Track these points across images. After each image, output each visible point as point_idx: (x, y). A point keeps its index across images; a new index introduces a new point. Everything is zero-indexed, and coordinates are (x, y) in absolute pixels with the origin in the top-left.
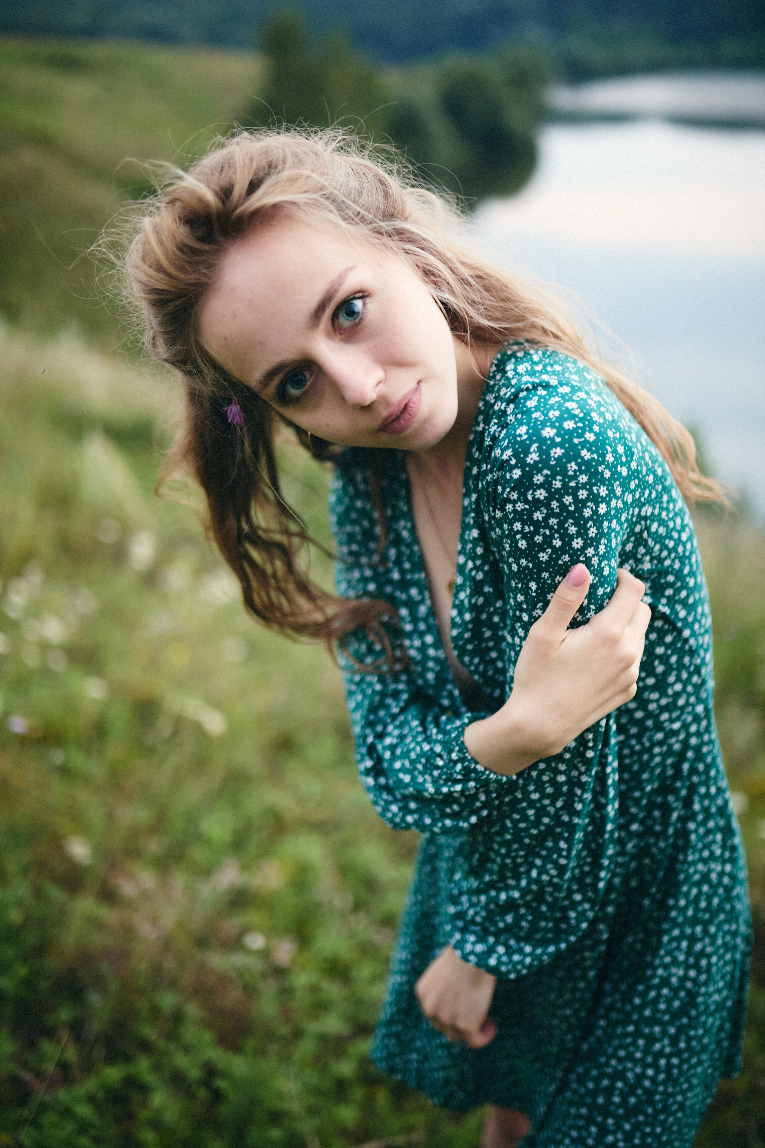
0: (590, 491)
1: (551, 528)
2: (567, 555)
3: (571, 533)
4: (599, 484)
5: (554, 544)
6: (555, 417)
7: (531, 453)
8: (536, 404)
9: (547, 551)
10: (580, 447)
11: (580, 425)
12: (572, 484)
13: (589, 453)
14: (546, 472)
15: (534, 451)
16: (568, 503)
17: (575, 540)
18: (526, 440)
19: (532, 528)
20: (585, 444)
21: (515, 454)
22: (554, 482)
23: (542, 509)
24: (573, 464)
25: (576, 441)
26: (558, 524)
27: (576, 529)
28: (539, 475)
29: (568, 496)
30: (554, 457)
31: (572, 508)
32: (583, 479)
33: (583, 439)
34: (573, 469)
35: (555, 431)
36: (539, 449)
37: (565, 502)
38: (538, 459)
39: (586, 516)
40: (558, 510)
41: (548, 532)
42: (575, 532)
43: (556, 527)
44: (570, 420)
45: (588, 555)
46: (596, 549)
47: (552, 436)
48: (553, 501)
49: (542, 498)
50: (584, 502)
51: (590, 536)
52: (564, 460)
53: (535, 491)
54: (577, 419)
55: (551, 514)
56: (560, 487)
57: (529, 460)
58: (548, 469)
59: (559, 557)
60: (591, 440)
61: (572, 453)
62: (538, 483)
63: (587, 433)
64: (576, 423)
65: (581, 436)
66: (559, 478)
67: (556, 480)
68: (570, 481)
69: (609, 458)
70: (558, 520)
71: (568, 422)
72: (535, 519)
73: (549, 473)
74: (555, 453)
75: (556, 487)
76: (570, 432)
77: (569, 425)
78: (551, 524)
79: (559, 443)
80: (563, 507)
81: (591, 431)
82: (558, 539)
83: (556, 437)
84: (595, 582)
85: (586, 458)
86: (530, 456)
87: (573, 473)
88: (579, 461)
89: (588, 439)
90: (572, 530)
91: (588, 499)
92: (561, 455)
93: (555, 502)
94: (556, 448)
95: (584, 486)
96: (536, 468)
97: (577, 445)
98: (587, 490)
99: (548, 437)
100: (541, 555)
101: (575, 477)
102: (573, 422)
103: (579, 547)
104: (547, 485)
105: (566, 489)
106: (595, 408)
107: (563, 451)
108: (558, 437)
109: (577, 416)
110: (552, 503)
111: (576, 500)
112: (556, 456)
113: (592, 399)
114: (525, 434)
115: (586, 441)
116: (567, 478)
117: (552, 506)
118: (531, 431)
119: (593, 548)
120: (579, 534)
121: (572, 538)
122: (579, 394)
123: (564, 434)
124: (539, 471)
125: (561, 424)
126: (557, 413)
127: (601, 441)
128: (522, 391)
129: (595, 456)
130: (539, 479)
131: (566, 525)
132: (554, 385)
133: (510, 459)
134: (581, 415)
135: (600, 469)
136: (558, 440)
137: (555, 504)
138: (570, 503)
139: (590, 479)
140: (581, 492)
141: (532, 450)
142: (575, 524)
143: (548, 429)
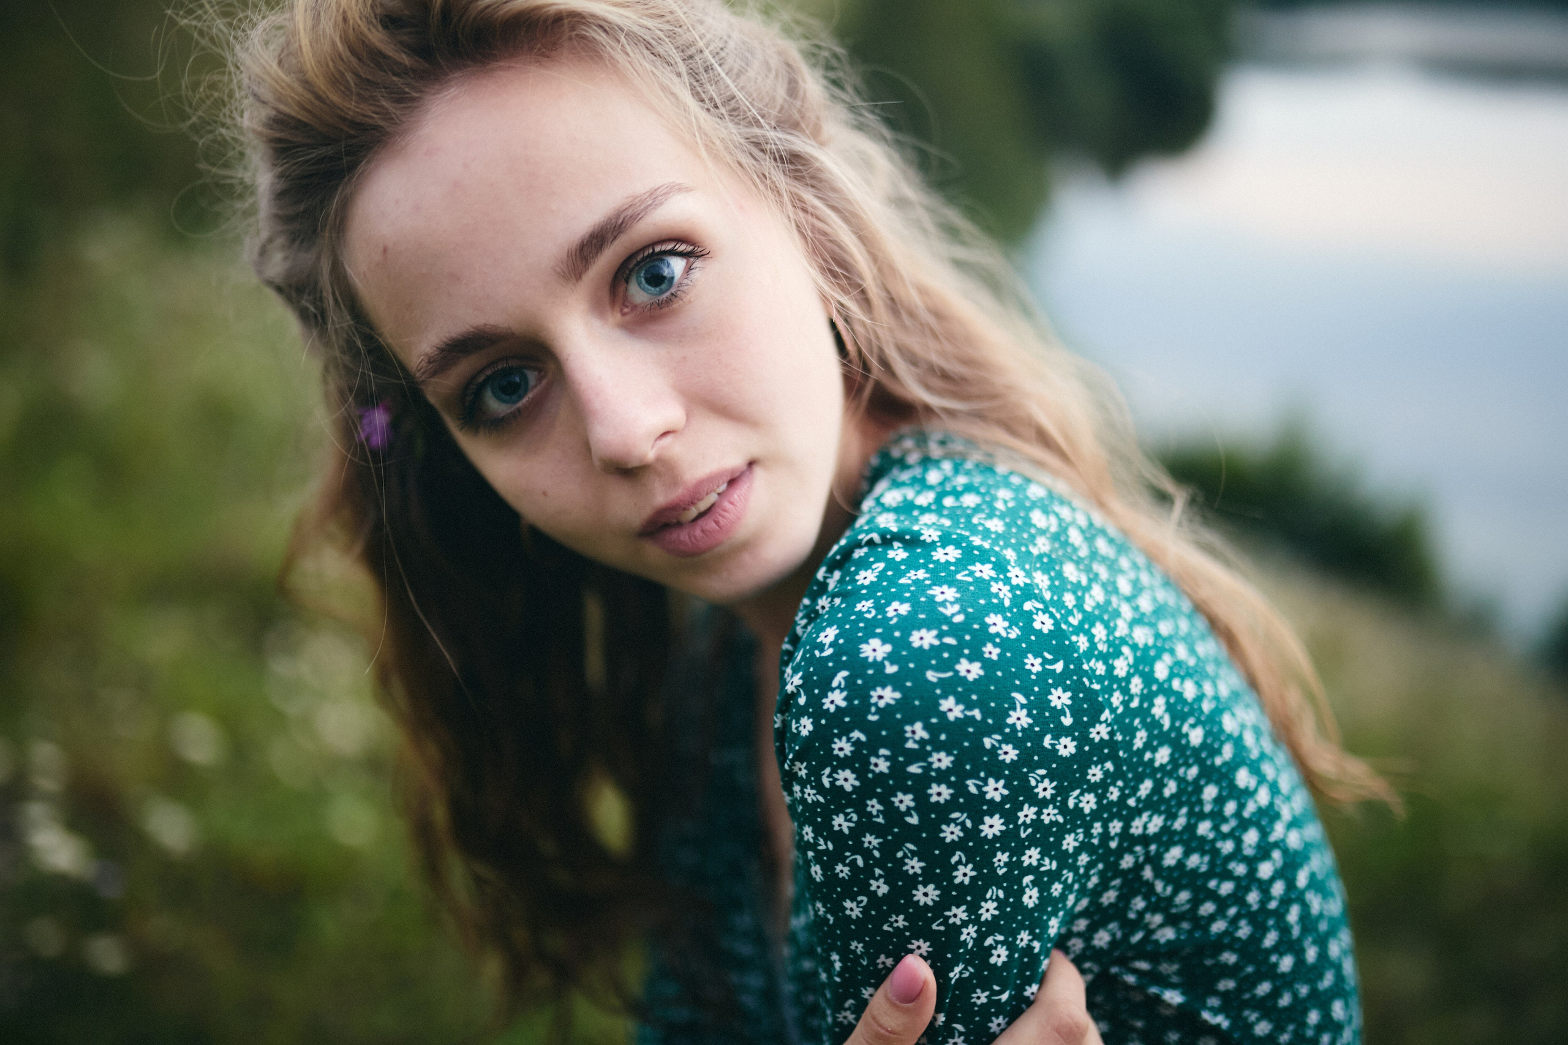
0: (960, 788)
1: (867, 854)
3: (911, 872)
4: (982, 774)
5: (873, 888)
6: (898, 615)
7: (833, 690)
8: (875, 580)
9: (859, 898)
10: (938, 691)
11: (950, 641)
13: (961, 707)
15: (839, 687)
16: (903, 808)
18: (829, 658)
22: (873, 760)
23: (849, 810)
24: (918, 726)
25: (931, 676)
26: (881, 848)
29: (905, 793)
30: (876, 704)
32: (943, 760)
33: (950, 674)
35: (888, 648)
38: (843, 704)
41: (860, 862)
42: (919, 871)
43: (877, 854)
44: (929, 629)
45: (951, 921)
46: (973, 909)
47: (879, 659)
49: (848, 788)
51: (957, 881)
52: (899, 716)
54: (945, 628)
55: (866, 825)
56: (886, 771)
60: (971, 677)
61: (917, 703)
65: (947, 665)
69: (1020, 718)
71: (923, 632)
72: (836, 828)
74: (881, 697)
75: (877, 770)
76: (923, 657)
78: (866, 845)
79: (894, 675)
81: (976, 656)
83: (887, 663)
84: (967, 975)
85: (951, 717)
86: (831, 696)
89: (963, 673)
92: (892, 702)
94: (884, 687)
97: (934, 685)
98: (950, 785)
99: (871, 660)
102: (934, 632)
103: (930, 903)
104: (858, 762)
106: (1007, 603)
107: (898, 695)
108: (892, 663)
109: (947, 620)
113: (1007, 581)
116: (901, 756)
117: (869, 809)
118: (841, 641)
119: (964, 908)
122: (978, 566)
123: (908, 659)
125: (907, 634)
126: (904, 609)
129: (977, 714)
131: (900, 854)
133: (798, 694)
134: (959, 619)
135: (988, 742)
136: (891, 669)
138: (909, 808)
139: (958, 764)
141: (835, 684)
142: (920, 855)
143: (875, 643)
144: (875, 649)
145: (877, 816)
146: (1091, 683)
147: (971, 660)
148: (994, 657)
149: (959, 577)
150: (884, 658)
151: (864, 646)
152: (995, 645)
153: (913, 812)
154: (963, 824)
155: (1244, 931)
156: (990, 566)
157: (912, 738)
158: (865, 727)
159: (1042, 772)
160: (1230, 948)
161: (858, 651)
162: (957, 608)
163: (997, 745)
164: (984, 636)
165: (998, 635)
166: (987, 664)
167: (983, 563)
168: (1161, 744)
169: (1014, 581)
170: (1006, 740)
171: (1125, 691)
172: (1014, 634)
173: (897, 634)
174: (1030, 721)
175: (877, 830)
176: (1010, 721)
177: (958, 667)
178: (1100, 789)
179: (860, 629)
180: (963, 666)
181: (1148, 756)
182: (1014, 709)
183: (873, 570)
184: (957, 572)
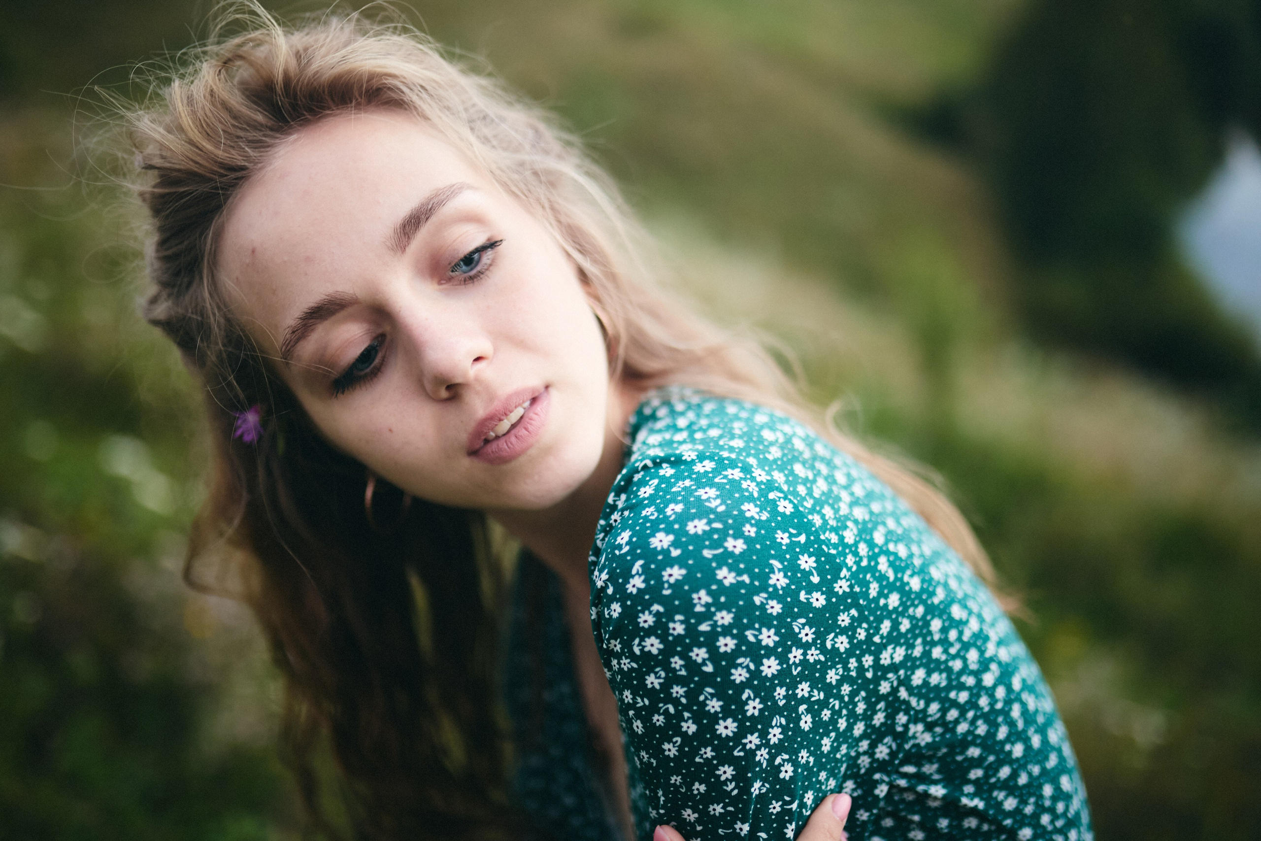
0: (741, 639)
1: (676, 702)
2: (709, 749)
3: (712, 711)
4: (757, 626)
5: (684, 729)
6: (675, 513)
8: (653, 492)
10: (714, 565)
11: (717, 525)
12: (704, 627)
13: (733, 574)
14: (656, 607)
15: (638, 573)
17: (721, 722)
18: (627, 554)
19: (647, 702)
20: (725, 558)
21: (612, 579)
22: (671, 625)
23: (657, 669)
24: (703, 593)
25: (707, 554)
26: (687, 695)
27: (721, 703)
28: (647, 612)
30: (668, 582)
31: (709, 668)
32: (725, 618)
33: (721, 550)
34: (703, 602)
35: (671, 537)
36: (645, 568)
37: (694, 658)
38: (643, 586)
39: (738, 681)
40: (683, 673)
41: (672, 710)
42: (719, 710)
44: (700, 519)
47: (665, 547)
48: (673, 657)
49: (655, 651)
50: (731, 659)
52: (686, 588)
53: (642, 639)
54: (712, 516)
55: (672, 679)
56: (682, 632)
57: (630, 590)
58: (659, 603)
59: (695, 752)
60: (737, 551)
61: (699, 575)
62: (646, 626)
63: (730, 539)
64: (709, 523)
66: (678, 617)
67: (674, 622)
68: (699, 623)
69: (779, 580)
70: (685, 689)
71: (696, 522)
72: (650, 686)
73: (661, 609)
74: (670, 575)
75: (675, 633)
76: (698, 540)
77: (697, 527)
78: (674, 695)
79: (678, 557)
80: (692, 666)
81: (738, 535)
82: (690, 721)
83: (672, 549)
85: (727, 583)
87: (703, 609)
88: (714, 587)
89: (730, 549)
90: (715, 705)
91: (737, 653)
92: (680, 578)
93: (676, 659)
94: (672, 567)
95: (726, 631)
96: (640, 601)
97: (710, 561)
98: (733, 637)
99: (659, 548)
100: (666, 746)
101: (707, 616)
102: (705, 521)
104: (660, 629)
105: (693, 637)
106: (756, 495)
107: (684, 572)
108: (676, 548)
109: (713, 511)
110: (672, 660)
111: (714, 655)
112: (672, 580)
113: (753, 479)
114: (627, 544)
115: (728, 554)
116: (693, 619)
117: (673, 665)
118: (634, 539)
120: (726, 713)
121: (714, 719)
122: (730, 471)
123: (687, 544)
124: (647, 606)
125: (683, 525)
126: (679, 508)
127: (757, 552)
128: (637, 471)
129: (746, 578)
130: (646, 619)
131: (702, 698)
132: (689, 459)
133: (607, 587)
134: (722, 509)
135: (757, 600)
136: (675, 553)
137: (677, 662)
138: (704, 660)
139: (737, 619)
140: (722, 641)
141: (634, 572)
142: (717, 696)
144: (661, 541)
145: (681, 670)
146: (829, 549)
147: (735, 537)
148: (753, 534)
149: (717, 480)
150: (669, 546)
151: (652, 540)
152: (752, 525)
153: (708, 662)
154: (747, 667)
155: (982, 729)
156: (739, 470)
157: (699, 603)
158: (662, 600)
159: (803, 621)
160: (973, 743)
161: (649, 544)
162: (718, 501)
163: (765, 602)
164: (742, 519)
165: (753, 518)
166: (748, 540)
167: (733, 469)
168: (891, 592)
169: (759, 479)
170: (771, 596)
171: (856, 554)
172: (765, 516)
173: (676, 526)
174: (787, 581)
175: (681, 681)
176: (771, 582)
177: (726, 544)
178: (850, 631)
179: (647, 528)
180: (730, 543)
181: (882, 602)
182: (774, 573)
183: (650, 486)
184: (714, 477)
